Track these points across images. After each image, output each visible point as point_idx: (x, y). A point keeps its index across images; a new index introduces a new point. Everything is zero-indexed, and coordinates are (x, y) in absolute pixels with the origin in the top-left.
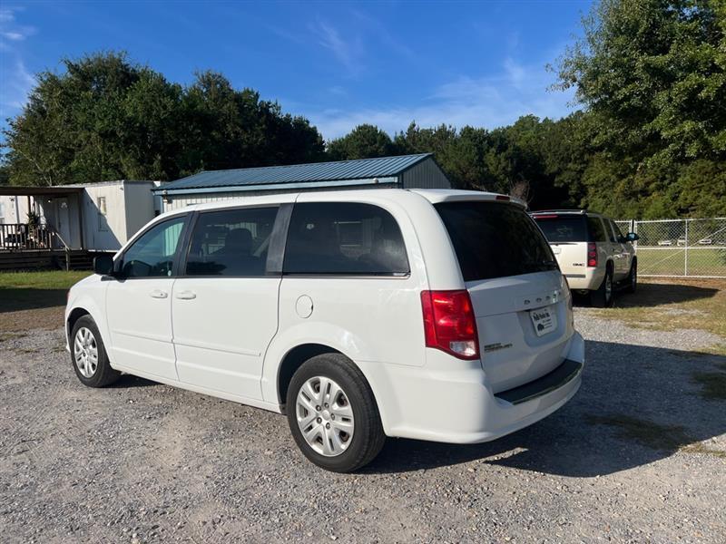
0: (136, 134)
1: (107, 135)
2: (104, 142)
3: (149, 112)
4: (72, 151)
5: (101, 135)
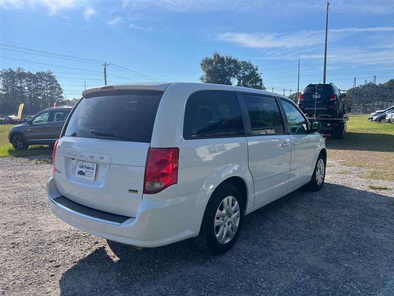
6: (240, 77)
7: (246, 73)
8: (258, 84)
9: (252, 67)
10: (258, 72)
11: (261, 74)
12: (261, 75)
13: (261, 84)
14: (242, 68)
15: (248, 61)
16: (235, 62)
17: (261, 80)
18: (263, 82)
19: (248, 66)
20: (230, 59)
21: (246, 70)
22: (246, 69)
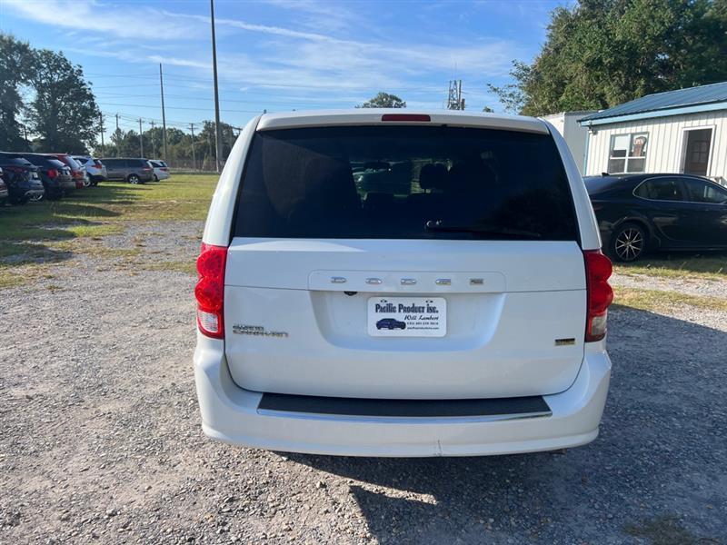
0: (623, 58)
1: (594, 64)
2: (590, 73)
3: (643, 31)
4: (564, 85)
5: (588, 65)
6: (40, 83)
7: (56, 77)
8: (86, 104)
9: (68, 67)
10: (85, 78)
11: (91, 84)
12: (90, 86)
13: (93, 105)
14: (45, 65)
15: (56, 52)
16: (23, 49)
17: (91, 97)
18: (95, 101)
19: (58, 63)
20: (11, 42)
21: (53, 70)
22: (55, 70)
